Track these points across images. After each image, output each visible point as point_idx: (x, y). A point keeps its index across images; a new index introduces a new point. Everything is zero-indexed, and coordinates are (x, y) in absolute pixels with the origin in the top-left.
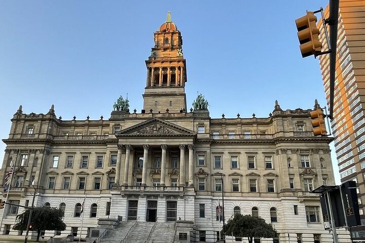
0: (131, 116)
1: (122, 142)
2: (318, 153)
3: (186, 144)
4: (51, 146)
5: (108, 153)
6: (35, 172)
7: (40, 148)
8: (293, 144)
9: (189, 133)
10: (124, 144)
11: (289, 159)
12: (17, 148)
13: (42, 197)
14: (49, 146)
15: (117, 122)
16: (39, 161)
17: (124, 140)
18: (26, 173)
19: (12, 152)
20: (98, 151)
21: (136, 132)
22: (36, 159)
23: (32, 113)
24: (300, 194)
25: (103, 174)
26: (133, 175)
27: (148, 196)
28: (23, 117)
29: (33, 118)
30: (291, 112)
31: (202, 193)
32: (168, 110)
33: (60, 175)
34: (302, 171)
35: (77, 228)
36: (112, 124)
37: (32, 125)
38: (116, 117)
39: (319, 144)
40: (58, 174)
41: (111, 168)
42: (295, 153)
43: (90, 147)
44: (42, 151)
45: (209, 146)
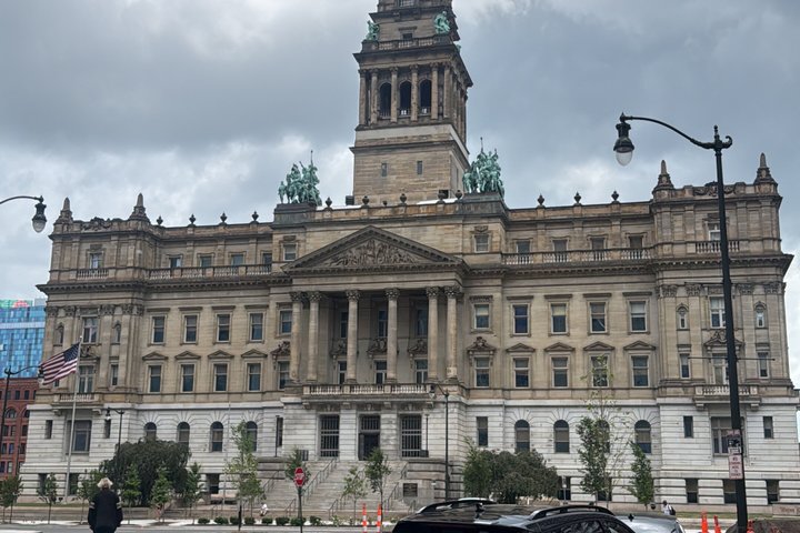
0: (318, 217)
1: (300, 285)
2: (750, 293)
3: (441, 284)
4: (145, 293)
5: (273, 306)
6: (117, 358)
7: (123, 301)
8: (693, 274)
9: (445, 260)
10: (304, 289)
11: (682, 309)
12: (71, 303)
13: (138, 410)
14: (141, 296)
15: (289, 233)
16: (125, 332)
17: (305, 282)
18: (98, 359)
19: (62, 313)
20: (251, 301)
21: (329, 261)
22: (118, 326)
23: (96, 219)
24: (699, 392)
25: (266, 356)
26: (331, 356)
27: (361, 406)
28: (76, 229)
29: (100, 231)
30: (695, 191)
31: (483, 393)
32: (403, 199)
33: (171, 360)
34: (707, 336)
35: (218, 475)
36: (278, 237)
37: (100, 247)
38: (285, 218)
39: (755, 271)
40: (166, 358)
41: (281, 341)
42: (697, 294)
43: (232, 294)
44: (128, 309)
45: (498, 282)
